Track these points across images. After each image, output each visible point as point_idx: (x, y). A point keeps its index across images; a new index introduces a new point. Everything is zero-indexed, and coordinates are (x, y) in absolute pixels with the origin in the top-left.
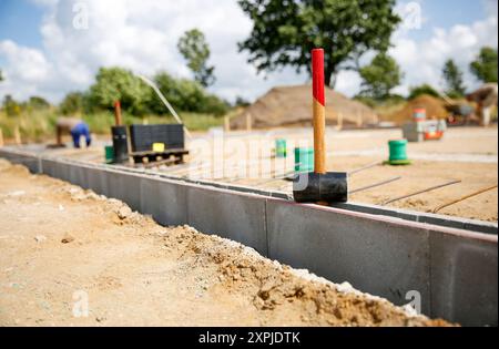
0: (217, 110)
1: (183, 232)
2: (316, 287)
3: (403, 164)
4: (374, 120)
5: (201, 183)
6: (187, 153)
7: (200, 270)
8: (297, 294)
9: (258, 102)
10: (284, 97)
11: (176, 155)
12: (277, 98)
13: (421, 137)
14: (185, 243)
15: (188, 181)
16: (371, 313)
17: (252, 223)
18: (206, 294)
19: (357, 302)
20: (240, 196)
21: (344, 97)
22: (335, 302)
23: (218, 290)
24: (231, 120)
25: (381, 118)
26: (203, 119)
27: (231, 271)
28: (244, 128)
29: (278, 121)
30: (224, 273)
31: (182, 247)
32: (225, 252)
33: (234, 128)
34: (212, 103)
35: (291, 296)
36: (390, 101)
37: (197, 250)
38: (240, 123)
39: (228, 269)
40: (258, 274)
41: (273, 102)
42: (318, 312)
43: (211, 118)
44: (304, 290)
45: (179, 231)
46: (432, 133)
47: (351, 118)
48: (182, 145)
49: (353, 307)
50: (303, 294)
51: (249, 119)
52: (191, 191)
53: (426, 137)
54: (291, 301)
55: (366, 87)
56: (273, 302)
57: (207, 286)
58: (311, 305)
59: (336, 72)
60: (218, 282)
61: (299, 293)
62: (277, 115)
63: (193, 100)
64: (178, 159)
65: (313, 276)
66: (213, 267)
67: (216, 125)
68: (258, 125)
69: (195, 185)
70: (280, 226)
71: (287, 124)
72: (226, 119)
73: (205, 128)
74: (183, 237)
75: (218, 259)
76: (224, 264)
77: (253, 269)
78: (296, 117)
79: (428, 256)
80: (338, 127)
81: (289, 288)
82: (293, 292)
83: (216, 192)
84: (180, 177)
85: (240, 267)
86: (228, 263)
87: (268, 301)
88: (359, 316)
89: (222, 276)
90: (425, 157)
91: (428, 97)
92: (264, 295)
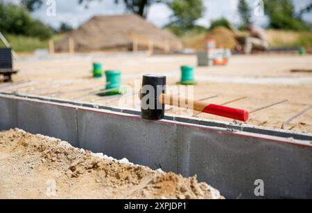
0: (42, 33)
1: (14, 133)
2: (106, 162)
3: (191, 84)
4: (179, 46)
5: (29, 97)
6: (15, 72)
7: (28, 157)
8: (93, 167)
9: (80, 28)
10: (103, 25)
11: (5, 74)
12: (97, 25)
13: (211, 63)
14: (16, 141)
15: (18, 96)
16: (137, 174)
17: (67, 126)
18: (32, 171)
19: (129, 168)
20: (59, 106)
21: (154, 27)
22: (116, 169)
23: (40, 168)
24: (55, 43)
25: (185, 46)
26: (30, 41)
27: (50, 156)
28: (67, 50)
29: (97, 46)
30: (45, 158)
31: (14, 144)
32: (46, 144)
33: (58, 50)
34: (38, 28)
35: (90, 168)
36: (195, 31)
37: (25, 145)
38: (64, 47)
39: (48, 155)
40: (69, 156)
41: (93, 28)
42: (106, 176)
43: (36, 41)
44: (98, 164)
45: (11, 132)
46: (220, 59)
47: (160, 44)
48: (10, 65)
49: (127, 172)
50: (98, 166)
51: (72, 44)
52: (20, 103)
53: (215, 63)
54: (89, 172)
55: (174, 19)
56: (78, 172)
57: (33, 166)
58: (102, 173)
59: (149, 5)
60: (41, 164)
61: (95, 166)
62: (97, 41)
63: (19, 23)
64: (7, 78)
65: (106, 156)
66: (38, 154)
67: (41, 48)
68: (80, 48)
69: (23, 98)
70: (87, 126)
71: (106, 49)
72: (51, 43)
73: (31, 50)
74: (14, 136)
75: (41, 149)
76: (45, 152)
77: (66, 154)
78: (113, 42)
79: (176, 141)
80: (149, 52)
81: (88, 163)
82: (91, 166)
83: (40, 103)
84: (10, 92)
85: (57, 153)
86: (48, 151)
87: (75, 172)
88: (130, 176)
89: (44, 160)
90: (209, 79)
91: (223, 30)
92: (72, 169)
